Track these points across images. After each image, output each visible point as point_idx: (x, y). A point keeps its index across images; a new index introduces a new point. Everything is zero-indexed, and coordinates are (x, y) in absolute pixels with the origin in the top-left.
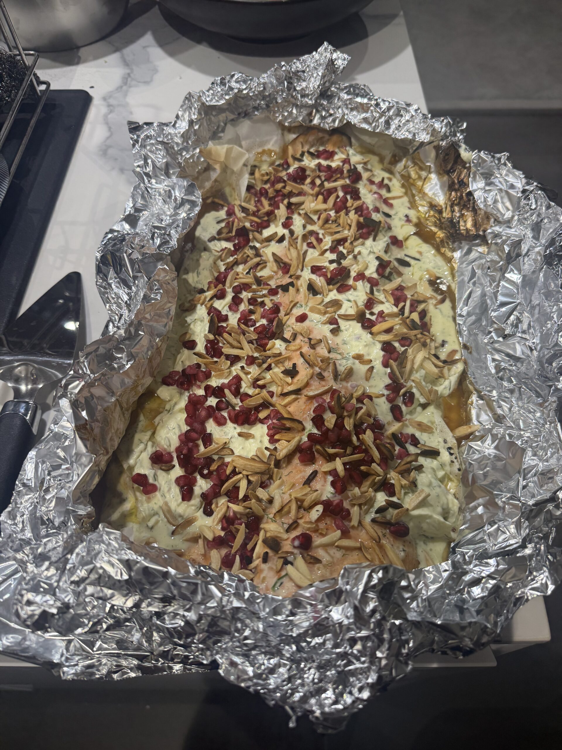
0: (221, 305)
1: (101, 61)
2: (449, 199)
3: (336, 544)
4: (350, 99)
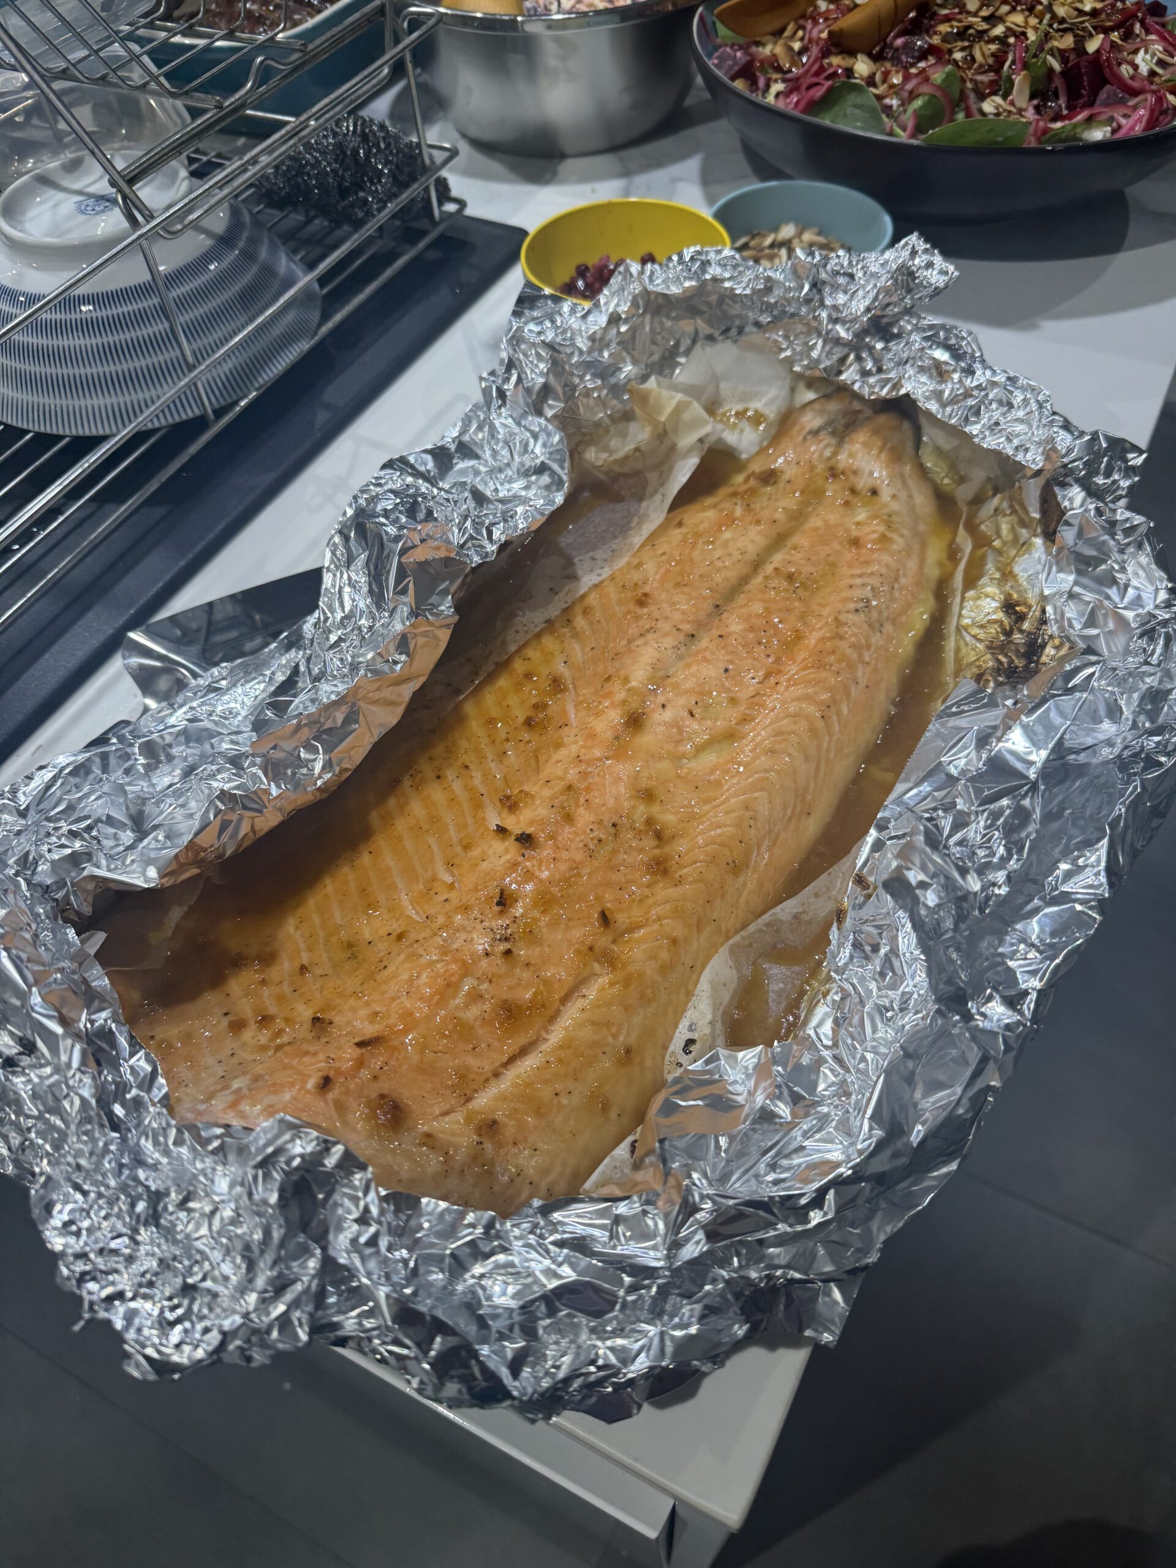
4: (923, 349)
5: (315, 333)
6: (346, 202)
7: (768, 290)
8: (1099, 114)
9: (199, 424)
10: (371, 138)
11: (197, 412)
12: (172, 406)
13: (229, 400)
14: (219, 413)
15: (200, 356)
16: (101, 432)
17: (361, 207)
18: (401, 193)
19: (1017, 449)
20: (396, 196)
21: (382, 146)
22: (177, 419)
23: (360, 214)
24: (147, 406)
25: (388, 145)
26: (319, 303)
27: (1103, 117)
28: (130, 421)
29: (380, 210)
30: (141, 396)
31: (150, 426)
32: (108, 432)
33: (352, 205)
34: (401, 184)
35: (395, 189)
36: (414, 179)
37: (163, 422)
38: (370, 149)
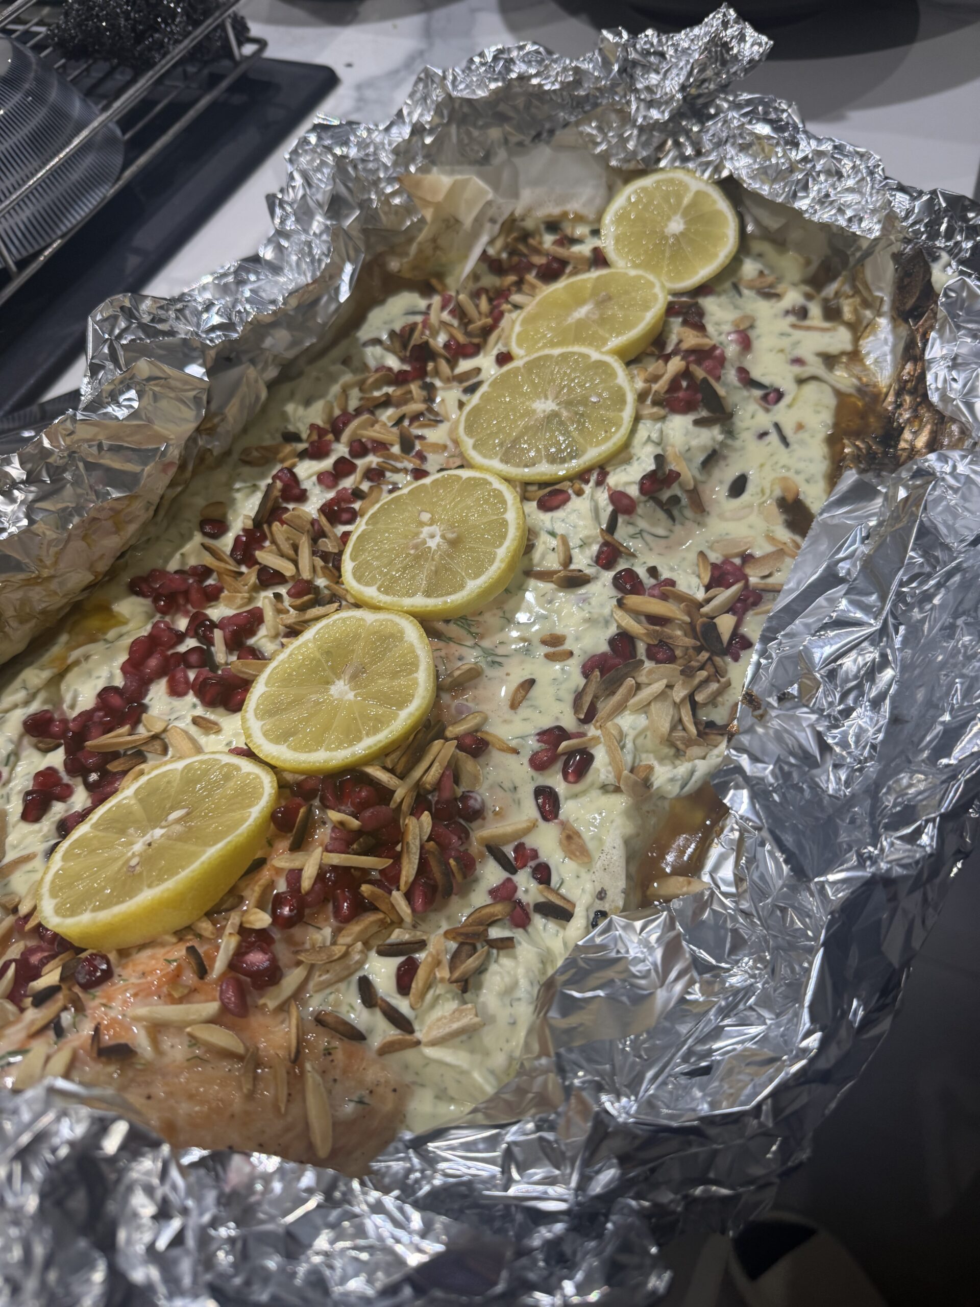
0: (306, 470)
1: (387, 25)
2: (899, 378)
3: (188, 1030)
4: (743, 124)
5: (118, 179)
7: (577, 83)
13: (31, 251)
14: (22, 264)
17: (156, 48)
18: (196, 29)
19: (850, 220)
20: (191, 32)
26: (122, 146)
34: (195, 21)
35: (189, 27)
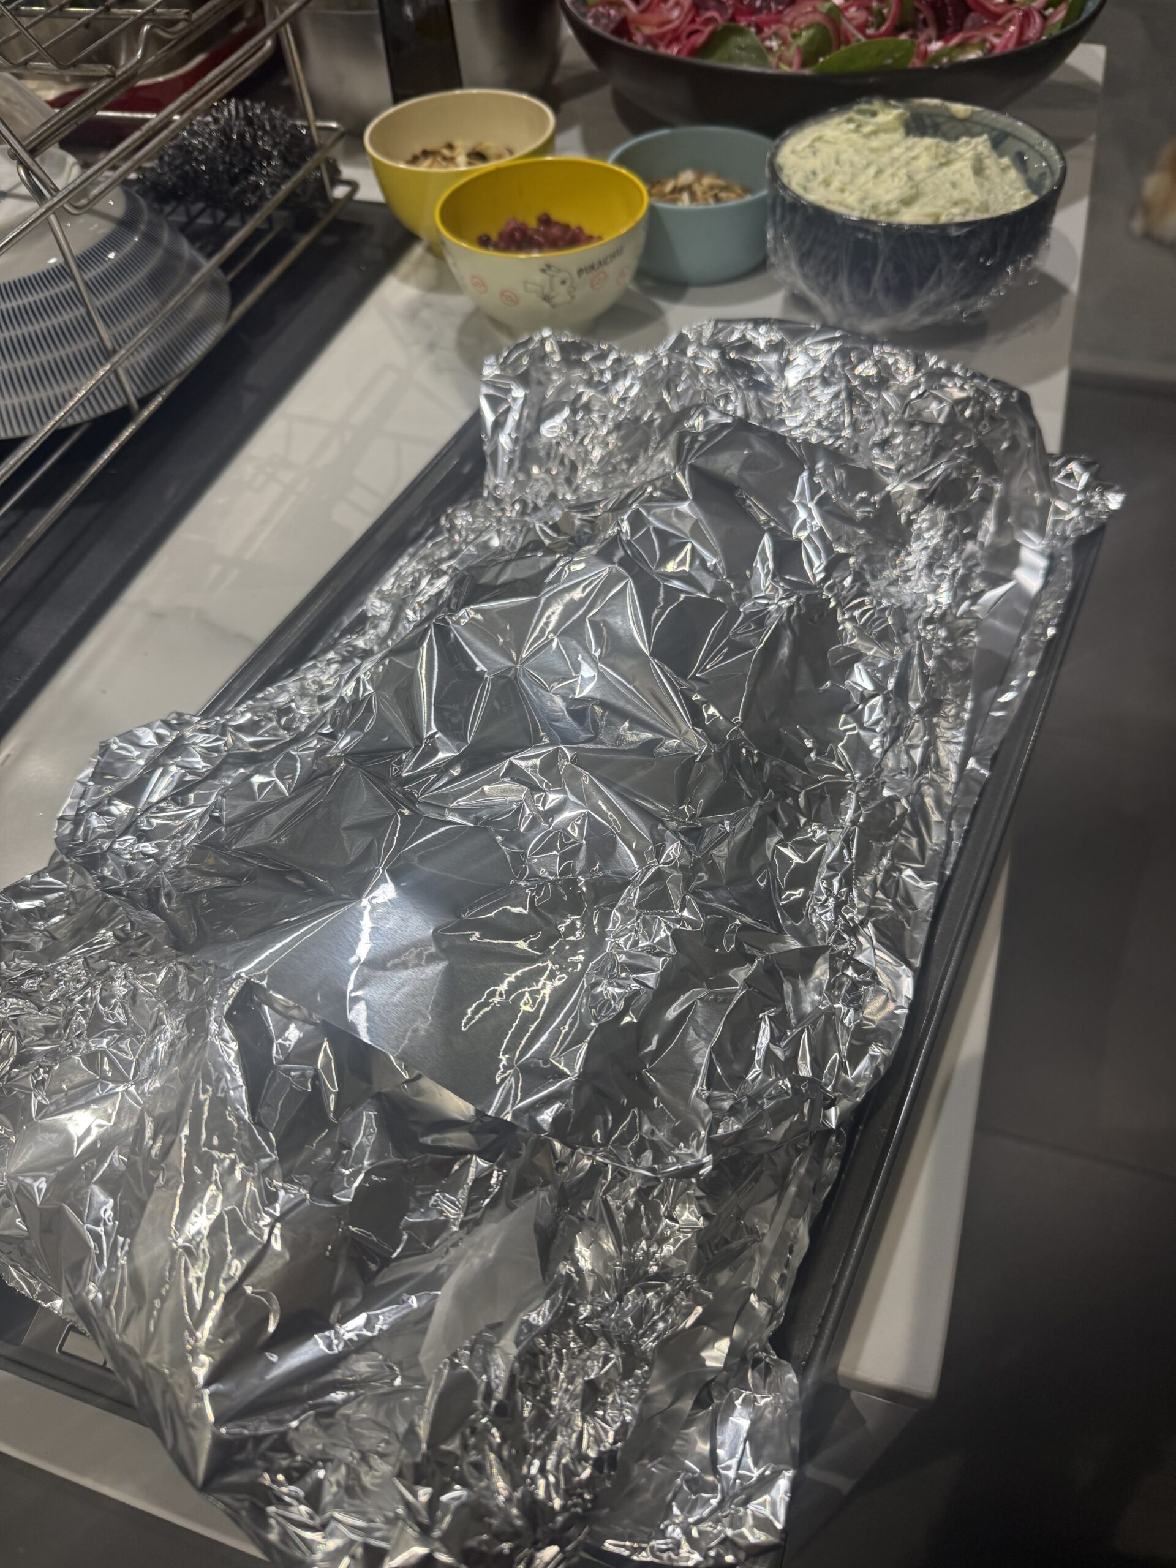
5: (228, 317)
6: (237, 189)
8: (971, 38)
9: (123, 416)
10: (255, 120)
11: (119, 403)
12: (92, 398)
13: (151, 388)
14: (143, 402)
15: (120, 341)
16: (18, 434)
17: (253, 193)
18: (293, 174)
20: (286, 178)
21: (268, 128)
22: (99, 412)
23: (254, 200)
24: (65, 401)
25: (273, 127)
26: (226, 288)
27: (976, 41)
28: (48, 418)
29: (273, 193)
30: (57, 391)
31: (70, 421)
32: (25, 432)
33: (244, 192)
34: (292, 163)
35: (287, 171)
36: (303, 159)
37: (84, 416)
38: (255, 131)
